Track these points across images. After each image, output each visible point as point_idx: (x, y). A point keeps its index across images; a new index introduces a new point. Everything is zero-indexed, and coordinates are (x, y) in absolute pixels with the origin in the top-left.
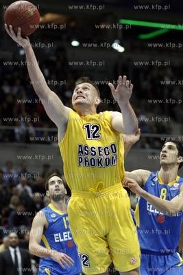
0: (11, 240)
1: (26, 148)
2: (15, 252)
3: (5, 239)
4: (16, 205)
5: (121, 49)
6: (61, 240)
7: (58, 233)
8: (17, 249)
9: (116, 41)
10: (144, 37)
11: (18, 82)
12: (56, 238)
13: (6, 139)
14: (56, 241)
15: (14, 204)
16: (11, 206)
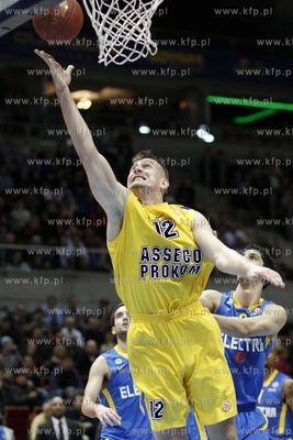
0: (54, 408)
1: (75, 277)
2: (60, 424)
3: (46, 406)
4: (62, 358)
5: (209, 138)
6: (130, 395)
7: (125, 385)
8: (63, 420)
9: (202, 126)
10: (241, 120)
11: (64, 183)
12: (122, 393)
13: (48, 264)
14: (123, 397)
15: (58, 356)
16: (54, 359)
